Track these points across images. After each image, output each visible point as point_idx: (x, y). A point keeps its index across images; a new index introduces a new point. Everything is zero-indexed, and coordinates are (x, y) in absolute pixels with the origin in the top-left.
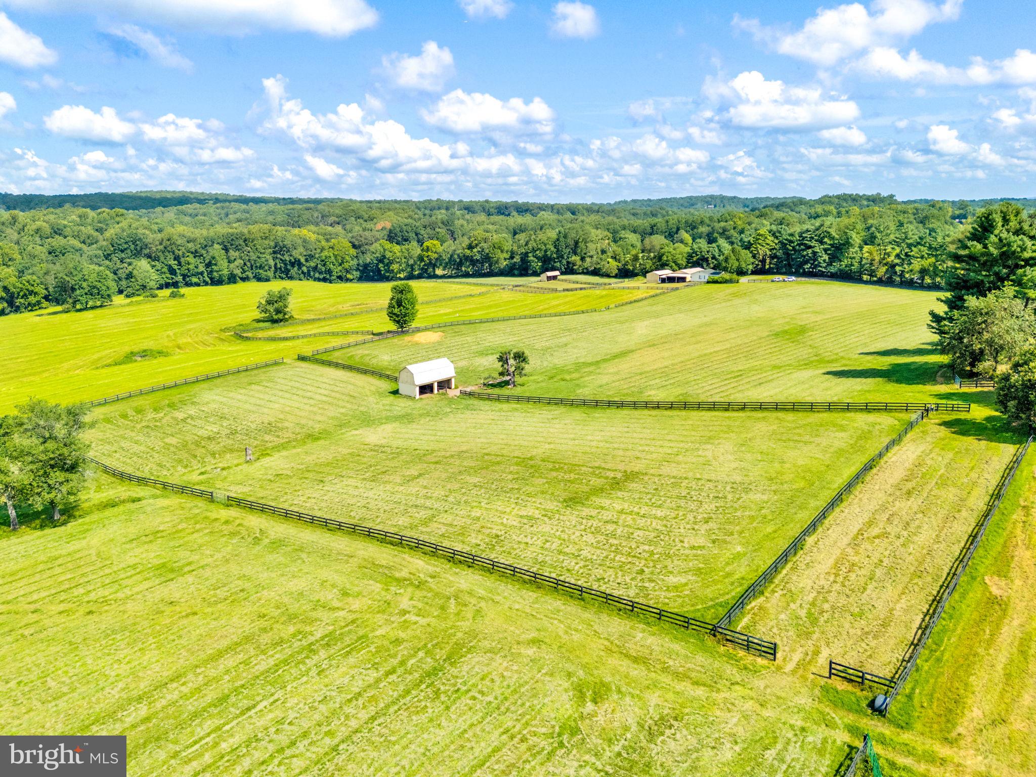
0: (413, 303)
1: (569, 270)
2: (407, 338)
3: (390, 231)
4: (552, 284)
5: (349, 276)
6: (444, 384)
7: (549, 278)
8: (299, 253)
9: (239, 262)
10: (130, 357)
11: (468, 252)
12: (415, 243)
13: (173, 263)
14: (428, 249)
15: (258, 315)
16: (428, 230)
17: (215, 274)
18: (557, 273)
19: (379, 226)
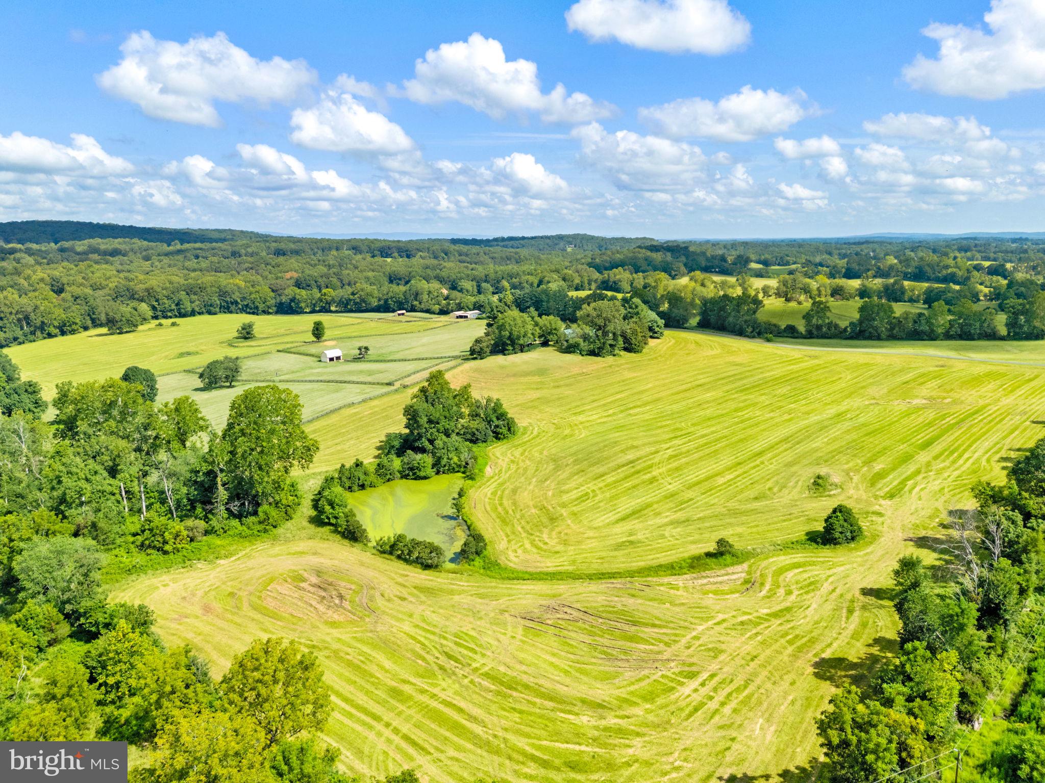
0: (323, 329)
1: (413, 309)
2: (321, 344)
3: (297, 280)
4: (401, 318)
5: (270, 311)
6: (338, 358)
7: (399, 315)
8: (236, 296)
9: (197, 303)
10: (182, 355)
11: (351, 297)
12: (315, 290)
13: (155, 304)
14: (325, 294)
15: (236, 334)
16: (324, 279)
17: (183, 311)
18: (404, 311)
19: (288, 275)
